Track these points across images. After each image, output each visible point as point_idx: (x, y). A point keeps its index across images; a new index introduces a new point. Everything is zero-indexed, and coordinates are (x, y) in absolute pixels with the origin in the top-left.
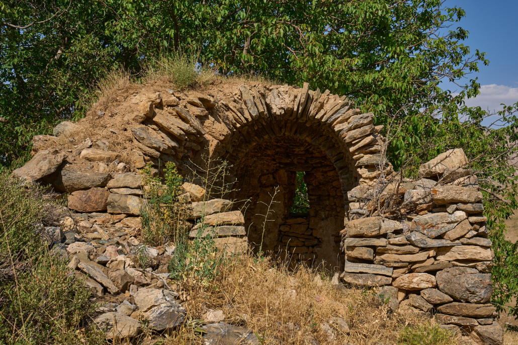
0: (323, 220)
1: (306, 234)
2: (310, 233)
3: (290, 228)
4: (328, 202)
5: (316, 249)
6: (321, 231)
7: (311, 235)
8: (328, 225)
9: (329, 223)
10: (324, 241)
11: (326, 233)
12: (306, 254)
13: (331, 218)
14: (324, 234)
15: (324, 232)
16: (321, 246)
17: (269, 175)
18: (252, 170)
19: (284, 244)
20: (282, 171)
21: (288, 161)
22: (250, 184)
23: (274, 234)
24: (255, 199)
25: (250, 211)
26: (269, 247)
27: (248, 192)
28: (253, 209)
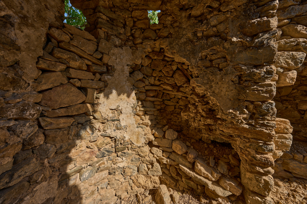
0: (116, 46)
1: (94, 55)
2: (99, 57)
4: (123, 30)
5: (107, 77)
6: (114, 57)
7: (101, 59)
8: (123, 54)
9: (125, 52)
10: (116, 69)
11: (120, 62)
12: (91, 81)
13: (127, 47)
14: (117, 62)
15: (117, 60)
16: (112, 74)
19: (57, 60)
23: (37, 34)
26: (24, 53)
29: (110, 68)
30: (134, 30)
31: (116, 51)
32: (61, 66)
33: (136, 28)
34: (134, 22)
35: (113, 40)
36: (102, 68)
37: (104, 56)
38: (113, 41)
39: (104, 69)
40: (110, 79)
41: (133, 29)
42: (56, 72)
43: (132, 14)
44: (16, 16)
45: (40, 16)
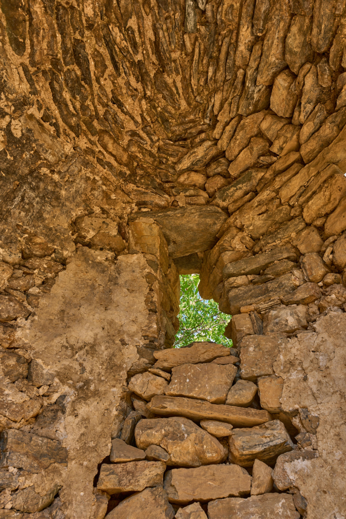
0: (291, 334)
1: (230, 400)
3: (169, 381)
4: (297, 273)
5: (291, 469)
6: (295, 375)
7: (256, 403)
8: (322, 348)
9: (325, 335)
10: (318, 419)
11: (324, 380)
12: (241, 500)
13: (327, 317)
14: (314, 388)
15: (311, 380)
16: (310, 448)
17: (108, 221)
18: (56, 184)
19: (141, 454)
20: (143, 219)
21: (161, 200)
22: (40, 217)
23: (102, 406)
24: (50, 269)
25: (19, 295)
26: (72, 464)
27: (29, 240)
28: (37, 296)
29: (296, 421)
30: (329, 250)
31: (294, 351)
32: (147, 472)
33: (331, 239)
34: (321, 229)
35: (277, 320)
36: (269, 432)
37: (261, 388)
38: (277, 323)
39: (278, 434)
40: (309, 476)
41: (323, 249)
42: (138, 492)
43: (304, 220)
44: (72, 391)
45: (112, 366)
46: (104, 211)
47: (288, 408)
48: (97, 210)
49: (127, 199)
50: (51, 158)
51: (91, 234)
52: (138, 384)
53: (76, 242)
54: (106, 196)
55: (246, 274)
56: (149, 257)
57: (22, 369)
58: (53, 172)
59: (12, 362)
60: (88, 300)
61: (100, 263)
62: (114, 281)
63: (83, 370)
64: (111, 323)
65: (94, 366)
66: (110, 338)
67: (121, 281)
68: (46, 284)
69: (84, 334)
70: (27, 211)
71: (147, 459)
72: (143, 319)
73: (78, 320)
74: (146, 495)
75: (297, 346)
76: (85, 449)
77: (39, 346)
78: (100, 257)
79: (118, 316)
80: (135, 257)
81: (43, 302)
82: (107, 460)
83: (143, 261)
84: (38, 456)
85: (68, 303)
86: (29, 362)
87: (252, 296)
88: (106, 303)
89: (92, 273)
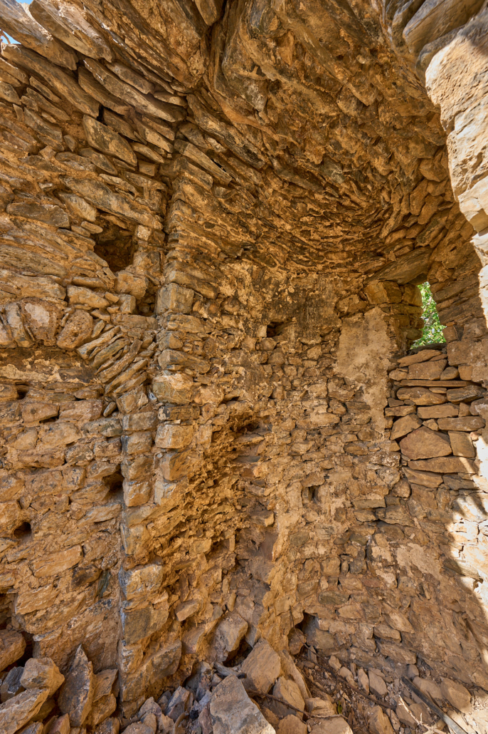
1: (443, 377)
2: (452, 376)
3: (408, 373)
5: (478, 408)
6: (480, 364)
7: (458, 378)
12: (453, 419)
17: (352, 296)
18: (319, 295)
19: (402, 403)
20: (372, 283)
21: (378, 263)
22: (320, 316)
23: (379, 388)
24: (334, 337)
25: (328, 355)
26: (373, 410)
27: (321, 330)
28: (334, 352)
29: (484, 385)
31: (479, 350)
32: (406, 409)
35: (469, 331)
36: (467, 391)
37: (460, 371)
38: (469, 333)
42: (403, 416)
44: (364, 385)
45: (379, 370)
46: (347, 291)
47: (476, 380)
48: (344, 293)
49: (357, 275)
50: (310, 287)
51: (346, 309)
52: (392, 376)
53: (340, 318)
54: (345, 282)
55: (448, 299)
56: (382, 306)
57: (342, 382)
58: (314, 291)
59: (337, 381)
60: (357, 344)
61: (357, 322)
62: (366, 329)
63: (366, 375)
64: (372, 351)
65: (370, 373)
66: (374, 358)
67: (370, 327)
68: (336, 344)
69: (361, 359)
70: (314, 318)
71: (405, 405)
72: (388, 344)
73: (355, 355)
74: (407, 417)
75: (481, 347)
76: (376, 404)
77: (344, 372)
78: (355, 319)
79: (374, 347)
80: (374, 310)
81: (338, 353)
82: (388, 406)
83: (379, 310)
84: (359, 409)
85: (349, 349)
86: (343, 378)
87: (452, 316)
88: (366, 342)
89: (354, 330)
